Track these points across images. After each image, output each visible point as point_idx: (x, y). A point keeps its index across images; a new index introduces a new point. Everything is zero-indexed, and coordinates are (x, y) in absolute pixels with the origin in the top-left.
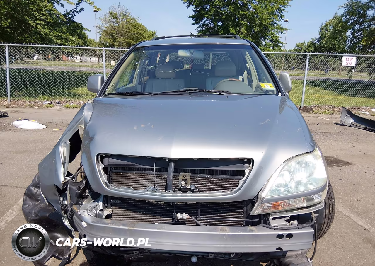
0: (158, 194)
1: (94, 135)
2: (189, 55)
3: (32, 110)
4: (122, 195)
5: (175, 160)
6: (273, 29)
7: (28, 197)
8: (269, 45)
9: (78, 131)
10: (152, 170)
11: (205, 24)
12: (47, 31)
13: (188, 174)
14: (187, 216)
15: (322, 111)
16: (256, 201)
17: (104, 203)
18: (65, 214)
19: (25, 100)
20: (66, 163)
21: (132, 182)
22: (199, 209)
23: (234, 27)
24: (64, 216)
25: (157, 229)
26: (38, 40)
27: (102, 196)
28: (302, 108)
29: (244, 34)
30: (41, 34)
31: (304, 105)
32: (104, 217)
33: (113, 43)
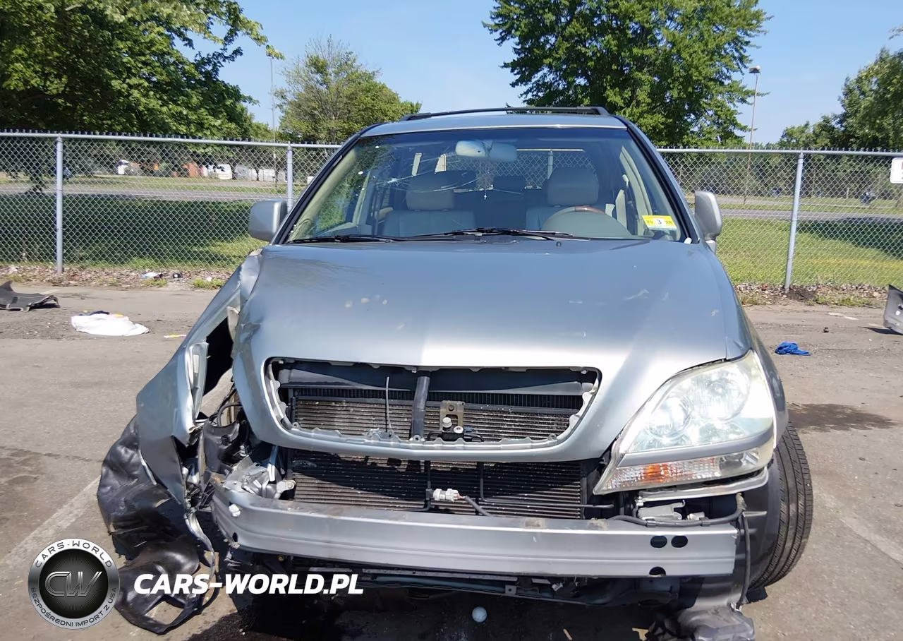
0: (392, 443)
1: (261, 320)
2: (482, 154)
3: (114, 293)
4: (316, 446)
5: (431, 370)
6: (720, 93)
7: (112, 469)
8: (710, 133)
9: (226, 320)
10: (381, 394)
11: (544, 84)
12: (154, 103)
13: (459, 403)
14: (456, 495)
15: (840, 297)
16: (606, 464)
17: (278, 468)
18: (192, 506)
19: (98, 269)
20: (197, 388)
21: (339, 421)
22: (482, 480)
23: (617, 89)
24: (189, 511)
25: (391, 519)
26: (133, 125)
27: (275, 450)
28: (787, 291)
29: (644, 105)
30: (139, 111)
31: (793, 282)
32: (277, 496)
33: (313, 132)
